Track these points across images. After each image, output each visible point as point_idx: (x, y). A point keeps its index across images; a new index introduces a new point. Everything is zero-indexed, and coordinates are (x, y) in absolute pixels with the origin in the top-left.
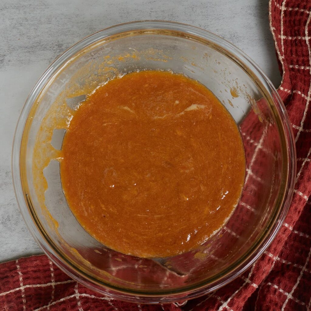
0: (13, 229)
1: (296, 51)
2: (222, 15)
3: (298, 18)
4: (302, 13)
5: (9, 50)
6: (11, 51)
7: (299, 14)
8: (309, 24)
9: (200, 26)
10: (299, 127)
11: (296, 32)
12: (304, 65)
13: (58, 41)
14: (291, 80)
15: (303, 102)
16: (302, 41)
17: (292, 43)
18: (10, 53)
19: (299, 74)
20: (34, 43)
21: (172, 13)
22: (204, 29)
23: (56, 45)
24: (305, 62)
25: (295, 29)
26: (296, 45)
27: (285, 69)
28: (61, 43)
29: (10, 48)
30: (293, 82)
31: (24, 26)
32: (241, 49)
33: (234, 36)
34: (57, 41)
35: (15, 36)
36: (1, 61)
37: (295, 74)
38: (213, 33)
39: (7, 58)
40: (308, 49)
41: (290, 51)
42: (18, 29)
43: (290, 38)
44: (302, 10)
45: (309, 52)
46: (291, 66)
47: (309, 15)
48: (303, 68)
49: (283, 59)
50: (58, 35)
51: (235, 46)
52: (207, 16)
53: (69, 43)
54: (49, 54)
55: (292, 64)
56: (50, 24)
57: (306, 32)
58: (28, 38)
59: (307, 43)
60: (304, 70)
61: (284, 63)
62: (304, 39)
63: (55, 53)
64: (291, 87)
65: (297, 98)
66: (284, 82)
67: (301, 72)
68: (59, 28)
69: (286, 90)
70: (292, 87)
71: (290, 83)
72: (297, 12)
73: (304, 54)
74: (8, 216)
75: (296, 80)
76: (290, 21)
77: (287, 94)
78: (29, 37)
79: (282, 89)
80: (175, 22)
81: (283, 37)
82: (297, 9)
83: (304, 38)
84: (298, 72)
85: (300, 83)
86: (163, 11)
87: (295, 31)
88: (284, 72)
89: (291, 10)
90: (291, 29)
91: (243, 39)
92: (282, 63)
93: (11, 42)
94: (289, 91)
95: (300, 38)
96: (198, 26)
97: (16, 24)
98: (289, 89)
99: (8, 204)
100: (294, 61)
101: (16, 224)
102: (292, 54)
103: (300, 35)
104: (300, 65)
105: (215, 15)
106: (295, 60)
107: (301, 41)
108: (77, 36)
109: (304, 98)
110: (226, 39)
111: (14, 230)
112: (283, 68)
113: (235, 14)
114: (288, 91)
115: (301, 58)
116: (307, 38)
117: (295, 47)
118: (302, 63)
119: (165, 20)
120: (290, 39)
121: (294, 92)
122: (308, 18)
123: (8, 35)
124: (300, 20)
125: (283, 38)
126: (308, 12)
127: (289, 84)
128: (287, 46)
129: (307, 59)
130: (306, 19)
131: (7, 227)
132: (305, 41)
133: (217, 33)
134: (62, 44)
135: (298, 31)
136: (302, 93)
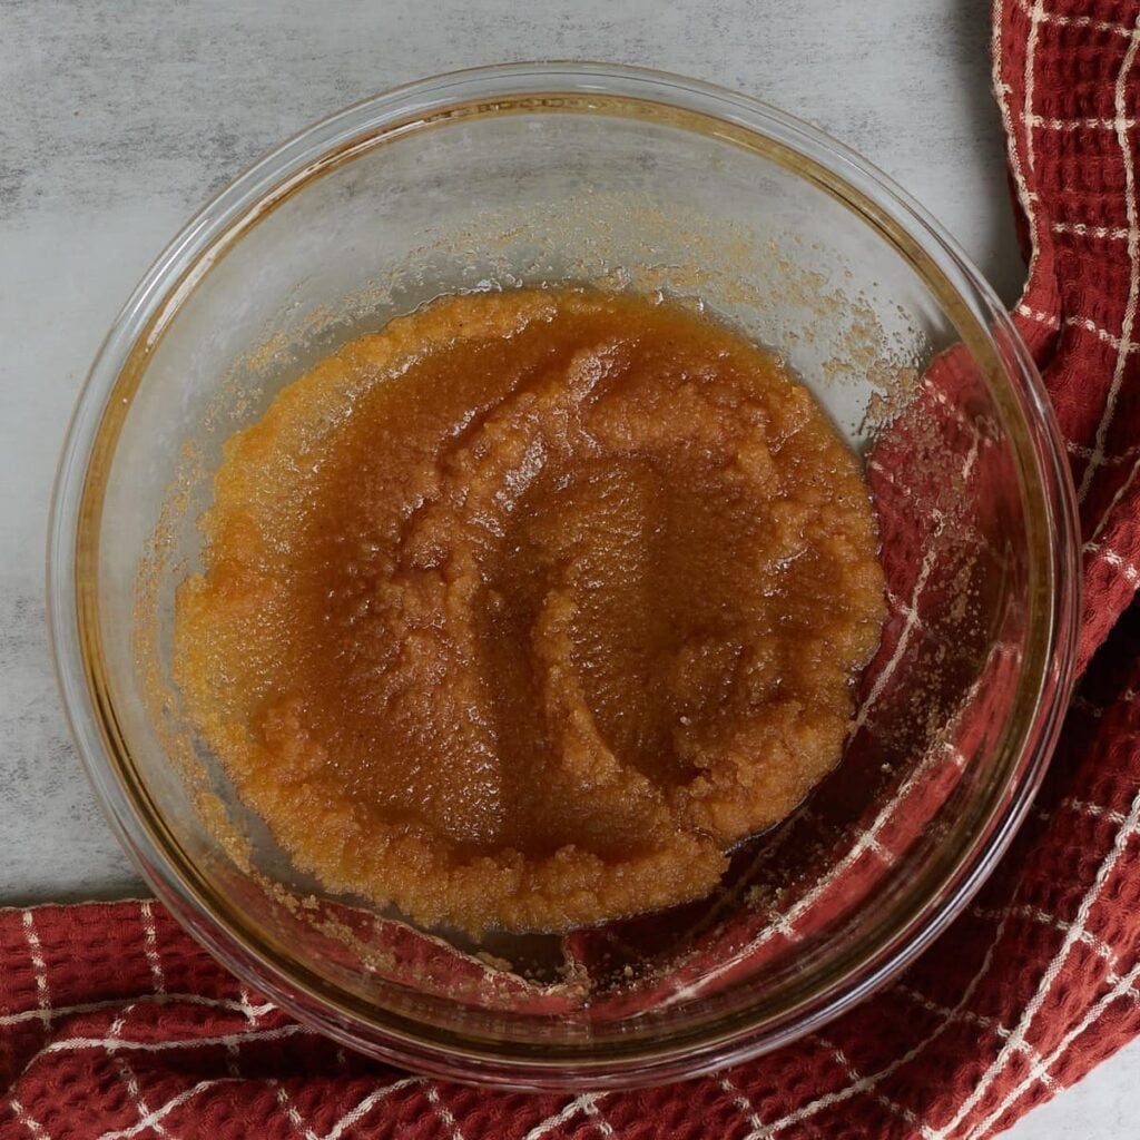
0: (40, 809)
1: (1079, 170)
2: (822, 45)
3: (1090, 51)
4: (1106, 37)
5: (37, 154)
6: (47, 155)
7: (1093, 39)
8: (1128, 74)
9: (742, 84)
10: (1089, 450)
11: (1081, 103)
12: (1108, 224)
13: (221, 125)
14: (1059, 280)
15: (1103, 358)
16: (1103, 135)
17: (1065, 143)
18: (44, 163)
19: (1087, 256)
20: (132, 130)
21: (641, 33)
22: (753, 96)
23: (212, 140)
24: (1109, 211)
25: (1076, 93)
26: (1079, 149)
27: (1039, 238)
28: (231, 132)
29: (41, 146)
30: (1065, 286)
31: (96, 66)
32: (888, 171)
33: (865, 125)
34: (217, 124)
35: (62, 102)
36: (10, 191)
37: (1075, 256)
38: (788, 111)
39: (30, 181)
40: (1123, 164)
41: (1057, 172)
42: (74, 76)
43: (1057, 125)
44: (1105, 26)
45: (1126, 175)
46: (1060, 228)
47: (1128, 41)
48: (1101, 233)
49: (1033, 202)
50: (221, 104)
51: (866, 160)
52: (767, 49)
53: (261, 133)
54: (188, 172)
55: (1062, 219)
56: (192, 63)
57: (1120, 104)
58: (111, 112)
59: (1123, 141)
60: (1106, 242)
61: (1036, 218)
62: (1110, 128)
63: (208, 166)
64: (1059, 304)
65: (1082, 345)
66: (1033, 286)
67: (1097, 249)
68: (223, 77)
69: (1040, 316)
70: (1063, 304)
71: (1056, 290)
72: (1087, 31)
73: (1108, 184)
74: (22, 762)
75: (1077, 277)
76: (1060, 64)
77: (1045, 331)
78: (112, 108)
79: (1025, 311)
80: (651, 67)
81: (1031, 120)
82: (1085, 21)
83: (1110, 121)
84: (1083, 249)
85: (1091, 289)
86: (608, 27)
87: (1077, 98)
88: (1036, 251)
89: (1063, 23)
90: (1062, 94)
91: (896, 137)
92: (1031, 216)
93: (47, 123)
94: (1053, 319)
95: (1093, 126)
96: (734, 85)
97: (66, 59)
98: (1050, 311)
99: (22, 718)
100: (1071, 209)
101: (50, 791)
102: (1062, 184)
103: (1094, 113)
104: (1090, 224)
105: (796, 44)
106: (1074, 205)
107: (1097, 134)
108: (290, 109)
109: (1105, 346)
110: (835, 135)
111: (40, 813)
112: (1033, 234)
113: (870, 44)
114: (1047, 318)
115: (1096, 200)
116: (1122, 125)
117: (1073, 158)
118: (1100, 217)
119: (613, 59)
120: (1058, 128)
121: (1071, 321)
122: (1124, 54)
123: (36, 98)
124: (1096, 60)
125: (1031, 125)
126: (1125, 33)
127: (1050, 295)
128: (1046, 152)
129: (1120, 199)
130: (1120, 56)
131: (15, 800)
132: (1115, 134)
133: (800, 111)
134: (233, 137)
135: (1091, 97)
136: (1098, 327)
